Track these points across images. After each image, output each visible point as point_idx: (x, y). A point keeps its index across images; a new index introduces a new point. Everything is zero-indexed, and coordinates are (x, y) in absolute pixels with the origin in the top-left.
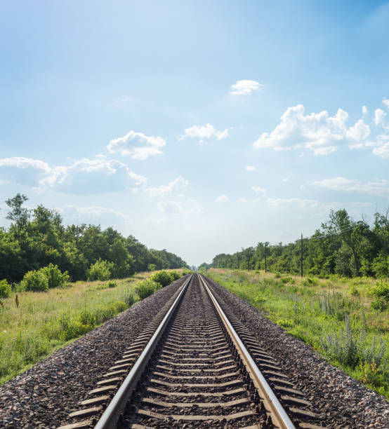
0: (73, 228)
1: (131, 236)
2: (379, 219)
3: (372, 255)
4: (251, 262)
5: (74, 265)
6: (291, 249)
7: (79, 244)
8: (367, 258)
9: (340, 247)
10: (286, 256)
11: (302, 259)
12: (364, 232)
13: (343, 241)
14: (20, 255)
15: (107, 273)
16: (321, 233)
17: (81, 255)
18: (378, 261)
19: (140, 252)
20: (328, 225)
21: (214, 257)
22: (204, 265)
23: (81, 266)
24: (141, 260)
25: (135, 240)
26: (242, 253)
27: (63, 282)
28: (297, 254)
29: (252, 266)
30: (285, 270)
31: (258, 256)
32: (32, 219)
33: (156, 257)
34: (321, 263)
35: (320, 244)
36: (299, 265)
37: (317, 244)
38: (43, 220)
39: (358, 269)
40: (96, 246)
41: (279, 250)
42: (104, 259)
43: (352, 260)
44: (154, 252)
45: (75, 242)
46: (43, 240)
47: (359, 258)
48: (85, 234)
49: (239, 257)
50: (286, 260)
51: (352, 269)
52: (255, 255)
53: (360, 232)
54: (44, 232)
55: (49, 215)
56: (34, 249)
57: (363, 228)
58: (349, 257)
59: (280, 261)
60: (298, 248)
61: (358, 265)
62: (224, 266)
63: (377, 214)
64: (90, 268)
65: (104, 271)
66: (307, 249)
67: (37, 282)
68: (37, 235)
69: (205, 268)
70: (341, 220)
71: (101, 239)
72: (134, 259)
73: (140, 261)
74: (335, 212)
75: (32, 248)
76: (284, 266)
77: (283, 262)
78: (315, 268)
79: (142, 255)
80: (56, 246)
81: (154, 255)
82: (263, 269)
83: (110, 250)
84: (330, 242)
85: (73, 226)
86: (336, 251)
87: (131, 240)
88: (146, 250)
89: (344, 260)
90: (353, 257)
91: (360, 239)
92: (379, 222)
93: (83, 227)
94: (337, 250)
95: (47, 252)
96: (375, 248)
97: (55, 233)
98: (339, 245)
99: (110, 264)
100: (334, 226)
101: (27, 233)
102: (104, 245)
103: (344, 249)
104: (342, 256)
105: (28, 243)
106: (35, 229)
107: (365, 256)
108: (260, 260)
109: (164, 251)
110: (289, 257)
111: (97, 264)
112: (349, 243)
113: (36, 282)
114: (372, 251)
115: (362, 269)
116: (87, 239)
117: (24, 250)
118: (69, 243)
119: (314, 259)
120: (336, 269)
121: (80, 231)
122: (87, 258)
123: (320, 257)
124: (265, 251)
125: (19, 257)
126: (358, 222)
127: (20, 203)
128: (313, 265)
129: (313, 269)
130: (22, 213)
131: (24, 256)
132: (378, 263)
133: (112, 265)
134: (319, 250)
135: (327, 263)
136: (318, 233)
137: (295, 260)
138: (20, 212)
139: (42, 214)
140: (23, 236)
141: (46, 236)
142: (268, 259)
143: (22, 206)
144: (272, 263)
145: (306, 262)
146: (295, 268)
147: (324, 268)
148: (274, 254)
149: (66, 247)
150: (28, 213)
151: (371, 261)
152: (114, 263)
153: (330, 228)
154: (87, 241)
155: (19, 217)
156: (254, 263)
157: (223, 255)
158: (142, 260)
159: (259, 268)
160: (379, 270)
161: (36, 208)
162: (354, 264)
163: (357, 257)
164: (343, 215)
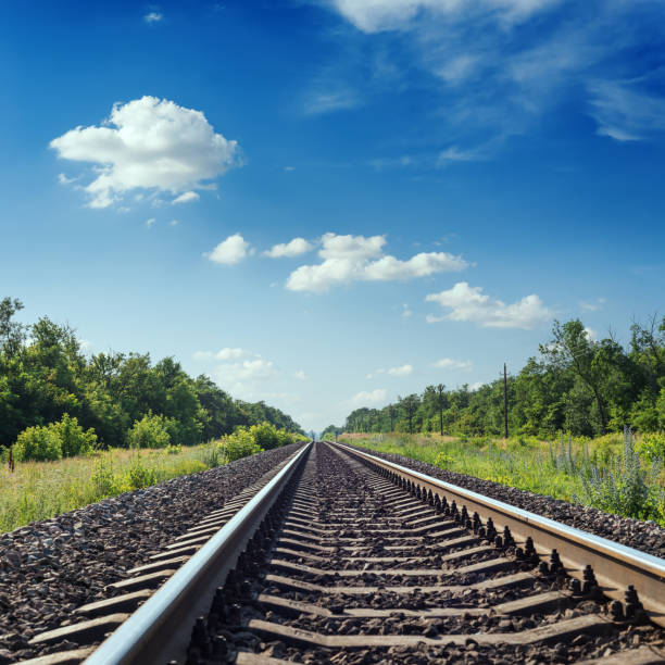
0: (102, 360)
1: (202, 377)
2: (639, 336)
3: (628, 398)
4: (414, 420)
5: (104, 421)
6: (485, 396)
7: (113, 387)
8: (619, 404)
9: (572, 387)
10: (476, 407)
11: (505, 412)
12: (614, 358)
13: (577, 377)
14: (11, 403)
15: (164, 436)
16: (538, 362)
17: (117, 407)
18: (639, 408)
19: (219, 404)
20: (551, 348)
21: (349, 414)
22: (331, 429)
23: (116, 424)
24: (220, 418)
25: (210, 384)
26: (398, 406)
27: (86, 448)
28: (496, 402)
29: (417, 426)
30: (475, 432)
31: (427, 409)
32: (29, 343)
33: (247, 414)
34: (539, 417)
35: (536, 383)
36: (501, 422)
37: (531, 383)
38: (47, 345)
39: (605, 424)
40: (143, 391)
41: (463, 399)
42: (156, 412)
43: (594, 408)
44: (244, 406)
45: (104, 383)
46: (50, 378)
47: (606, 404)
48: (123, 370)
49: (393, 412)
50: (477, 414)
51: (592, 424)
52: (421, 409)
53: (607, 357)
54: (51, 366)
55: (59, 336)
56: (34, 390)
57: (611, 350)
58: (588, 403)
59: (466, 416)
60: (498, 392)
61: (605, 417)
62: (367, 428)
63: (636, 328)
64: (132, 428)
65: (159, 433)
66: (513, 393)
67: (43, 446)
68: (39, 369)
69: (333, 434)
70: (574, 338)
71: (152, 379)
72: (209, 415)
73: (219, 420)
74: (562, 324)
75: (31, 391)
76: (473, 425)
77: (472, 418)
78: (529, 425)
79: (222, 410)
80: (71, 389)
81: (242, 411)
82: (437, 431)
83: (168, 397)
84: (553, 378)
85: (102, 356)
86: (564, 394)
87: (203, 382)
88: (229, 401)
89: (579, 410)
90: (595, 403)
91: (607, 372)
92: (640, 340)
93: (120, 359)
94: (567, 392)
95: (56, 398)
96: (634, 386)
97: (70, 367)
98: (570, 384)
99: (168, 422)
100: (560, 348)
101: (21, 364)
102: (156, 388)
103: (580, 389)
104: (575, 402)
105: (24, 380)
106: (34, 360)
107: (616, 401)
108: (431, 417)
109: (261, 405)
110: (481, 408)
111: (144, 420)
112: (587, 379)
113: (40, 446)
114: (628, 391)
115: (613, 423)
116: (126, 379)
117: (16, 393)
118: (94, 384)
119: (526, 410)
120: (565, 426)
121: (114, 364)
122: (127, 411)
123: (537, 406)
124: (438, 400)
125: (8, 406)
126: (603, 342)
127: (9, 314)
128: (524, 421)
129: (524, 426)
130: (12, 332)
131: (16, 404)
132: (640, 413)
133: (172, 423)
134: (534, 394)
135: (550, 416)
136: (533, 364)
137: (492, 413)
138: (9, 330)
139: (47, 333)
140: (14, 369)
141: (54, 371)
142: (444, 413)
143: (13, 319)
144: (452, 420)
145: (513, 415)
146: (494, 427)
147: (544, 424)
148: (454, 405)
149: (91, 392)
150: (23, 331)
151: (627, 408)
152: (176, 419)
153: (555, 352)
154: (125, 383)
155: (6, 339)
156: (420, 422)
157: (365, 410)
158: (223, 419)
159: (430, 430)
160: (641, 424)
161: (37, 322)
162: (597, 415)
163: (603, 404)
164: (576, 329)
